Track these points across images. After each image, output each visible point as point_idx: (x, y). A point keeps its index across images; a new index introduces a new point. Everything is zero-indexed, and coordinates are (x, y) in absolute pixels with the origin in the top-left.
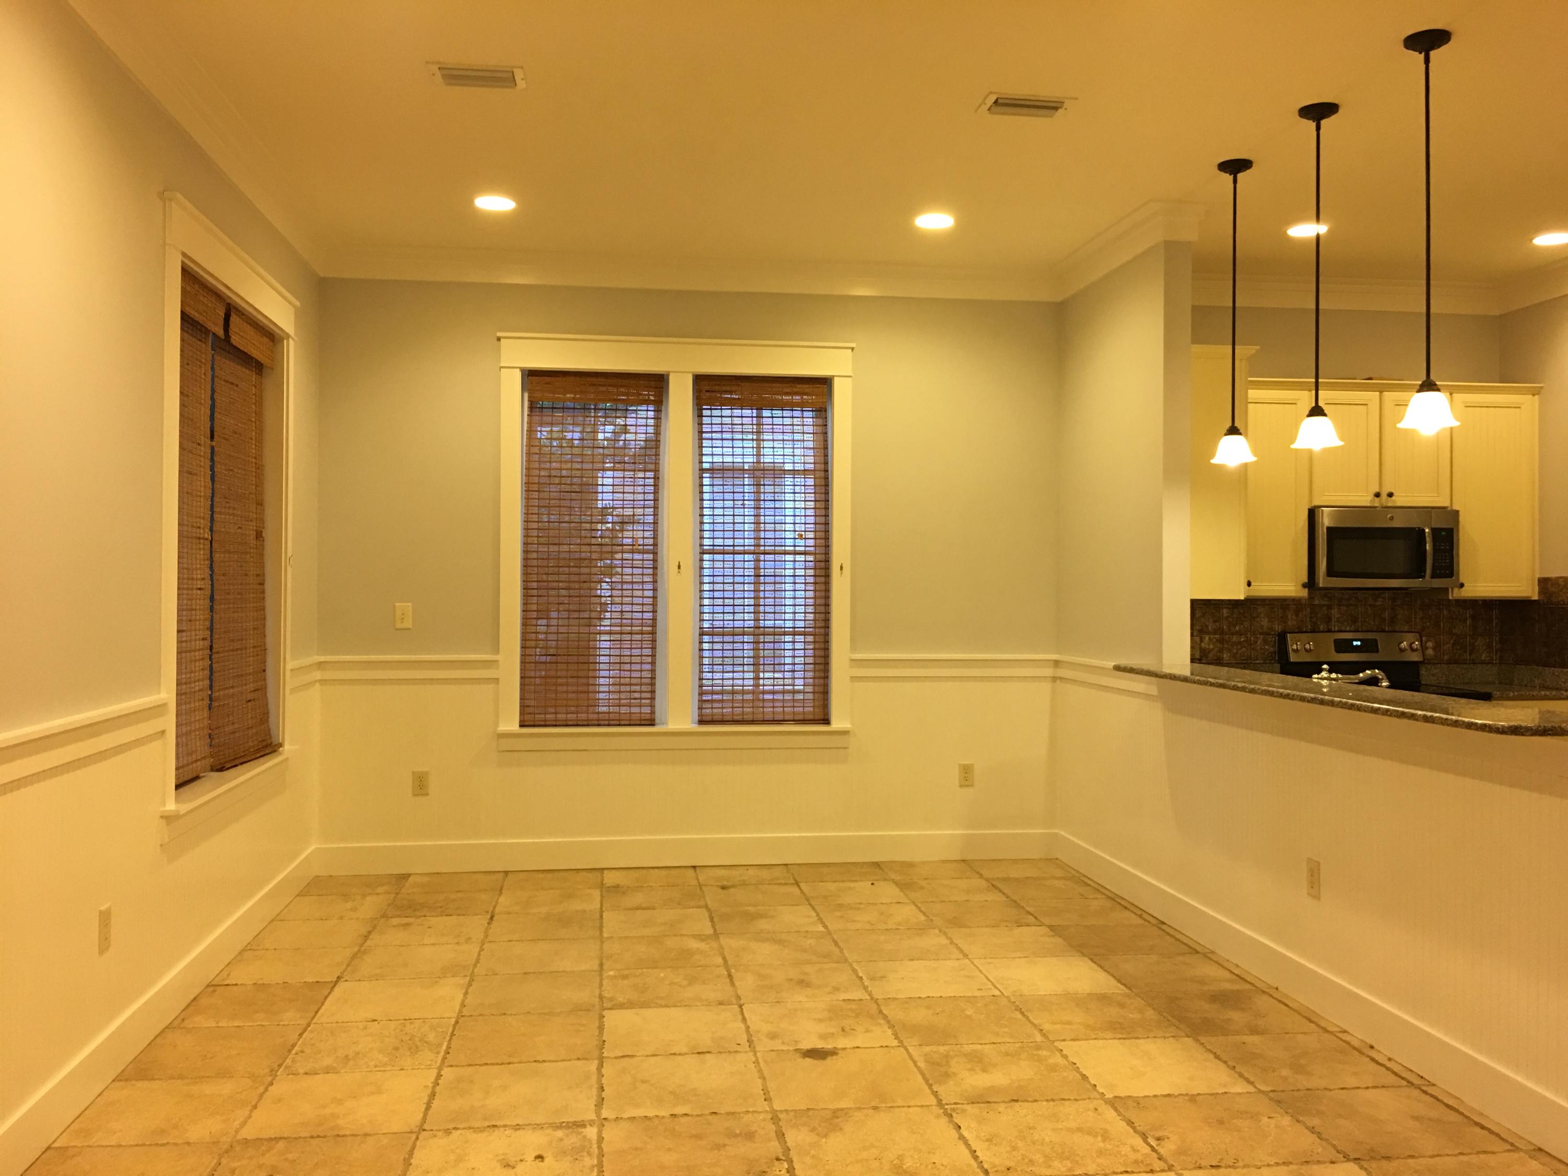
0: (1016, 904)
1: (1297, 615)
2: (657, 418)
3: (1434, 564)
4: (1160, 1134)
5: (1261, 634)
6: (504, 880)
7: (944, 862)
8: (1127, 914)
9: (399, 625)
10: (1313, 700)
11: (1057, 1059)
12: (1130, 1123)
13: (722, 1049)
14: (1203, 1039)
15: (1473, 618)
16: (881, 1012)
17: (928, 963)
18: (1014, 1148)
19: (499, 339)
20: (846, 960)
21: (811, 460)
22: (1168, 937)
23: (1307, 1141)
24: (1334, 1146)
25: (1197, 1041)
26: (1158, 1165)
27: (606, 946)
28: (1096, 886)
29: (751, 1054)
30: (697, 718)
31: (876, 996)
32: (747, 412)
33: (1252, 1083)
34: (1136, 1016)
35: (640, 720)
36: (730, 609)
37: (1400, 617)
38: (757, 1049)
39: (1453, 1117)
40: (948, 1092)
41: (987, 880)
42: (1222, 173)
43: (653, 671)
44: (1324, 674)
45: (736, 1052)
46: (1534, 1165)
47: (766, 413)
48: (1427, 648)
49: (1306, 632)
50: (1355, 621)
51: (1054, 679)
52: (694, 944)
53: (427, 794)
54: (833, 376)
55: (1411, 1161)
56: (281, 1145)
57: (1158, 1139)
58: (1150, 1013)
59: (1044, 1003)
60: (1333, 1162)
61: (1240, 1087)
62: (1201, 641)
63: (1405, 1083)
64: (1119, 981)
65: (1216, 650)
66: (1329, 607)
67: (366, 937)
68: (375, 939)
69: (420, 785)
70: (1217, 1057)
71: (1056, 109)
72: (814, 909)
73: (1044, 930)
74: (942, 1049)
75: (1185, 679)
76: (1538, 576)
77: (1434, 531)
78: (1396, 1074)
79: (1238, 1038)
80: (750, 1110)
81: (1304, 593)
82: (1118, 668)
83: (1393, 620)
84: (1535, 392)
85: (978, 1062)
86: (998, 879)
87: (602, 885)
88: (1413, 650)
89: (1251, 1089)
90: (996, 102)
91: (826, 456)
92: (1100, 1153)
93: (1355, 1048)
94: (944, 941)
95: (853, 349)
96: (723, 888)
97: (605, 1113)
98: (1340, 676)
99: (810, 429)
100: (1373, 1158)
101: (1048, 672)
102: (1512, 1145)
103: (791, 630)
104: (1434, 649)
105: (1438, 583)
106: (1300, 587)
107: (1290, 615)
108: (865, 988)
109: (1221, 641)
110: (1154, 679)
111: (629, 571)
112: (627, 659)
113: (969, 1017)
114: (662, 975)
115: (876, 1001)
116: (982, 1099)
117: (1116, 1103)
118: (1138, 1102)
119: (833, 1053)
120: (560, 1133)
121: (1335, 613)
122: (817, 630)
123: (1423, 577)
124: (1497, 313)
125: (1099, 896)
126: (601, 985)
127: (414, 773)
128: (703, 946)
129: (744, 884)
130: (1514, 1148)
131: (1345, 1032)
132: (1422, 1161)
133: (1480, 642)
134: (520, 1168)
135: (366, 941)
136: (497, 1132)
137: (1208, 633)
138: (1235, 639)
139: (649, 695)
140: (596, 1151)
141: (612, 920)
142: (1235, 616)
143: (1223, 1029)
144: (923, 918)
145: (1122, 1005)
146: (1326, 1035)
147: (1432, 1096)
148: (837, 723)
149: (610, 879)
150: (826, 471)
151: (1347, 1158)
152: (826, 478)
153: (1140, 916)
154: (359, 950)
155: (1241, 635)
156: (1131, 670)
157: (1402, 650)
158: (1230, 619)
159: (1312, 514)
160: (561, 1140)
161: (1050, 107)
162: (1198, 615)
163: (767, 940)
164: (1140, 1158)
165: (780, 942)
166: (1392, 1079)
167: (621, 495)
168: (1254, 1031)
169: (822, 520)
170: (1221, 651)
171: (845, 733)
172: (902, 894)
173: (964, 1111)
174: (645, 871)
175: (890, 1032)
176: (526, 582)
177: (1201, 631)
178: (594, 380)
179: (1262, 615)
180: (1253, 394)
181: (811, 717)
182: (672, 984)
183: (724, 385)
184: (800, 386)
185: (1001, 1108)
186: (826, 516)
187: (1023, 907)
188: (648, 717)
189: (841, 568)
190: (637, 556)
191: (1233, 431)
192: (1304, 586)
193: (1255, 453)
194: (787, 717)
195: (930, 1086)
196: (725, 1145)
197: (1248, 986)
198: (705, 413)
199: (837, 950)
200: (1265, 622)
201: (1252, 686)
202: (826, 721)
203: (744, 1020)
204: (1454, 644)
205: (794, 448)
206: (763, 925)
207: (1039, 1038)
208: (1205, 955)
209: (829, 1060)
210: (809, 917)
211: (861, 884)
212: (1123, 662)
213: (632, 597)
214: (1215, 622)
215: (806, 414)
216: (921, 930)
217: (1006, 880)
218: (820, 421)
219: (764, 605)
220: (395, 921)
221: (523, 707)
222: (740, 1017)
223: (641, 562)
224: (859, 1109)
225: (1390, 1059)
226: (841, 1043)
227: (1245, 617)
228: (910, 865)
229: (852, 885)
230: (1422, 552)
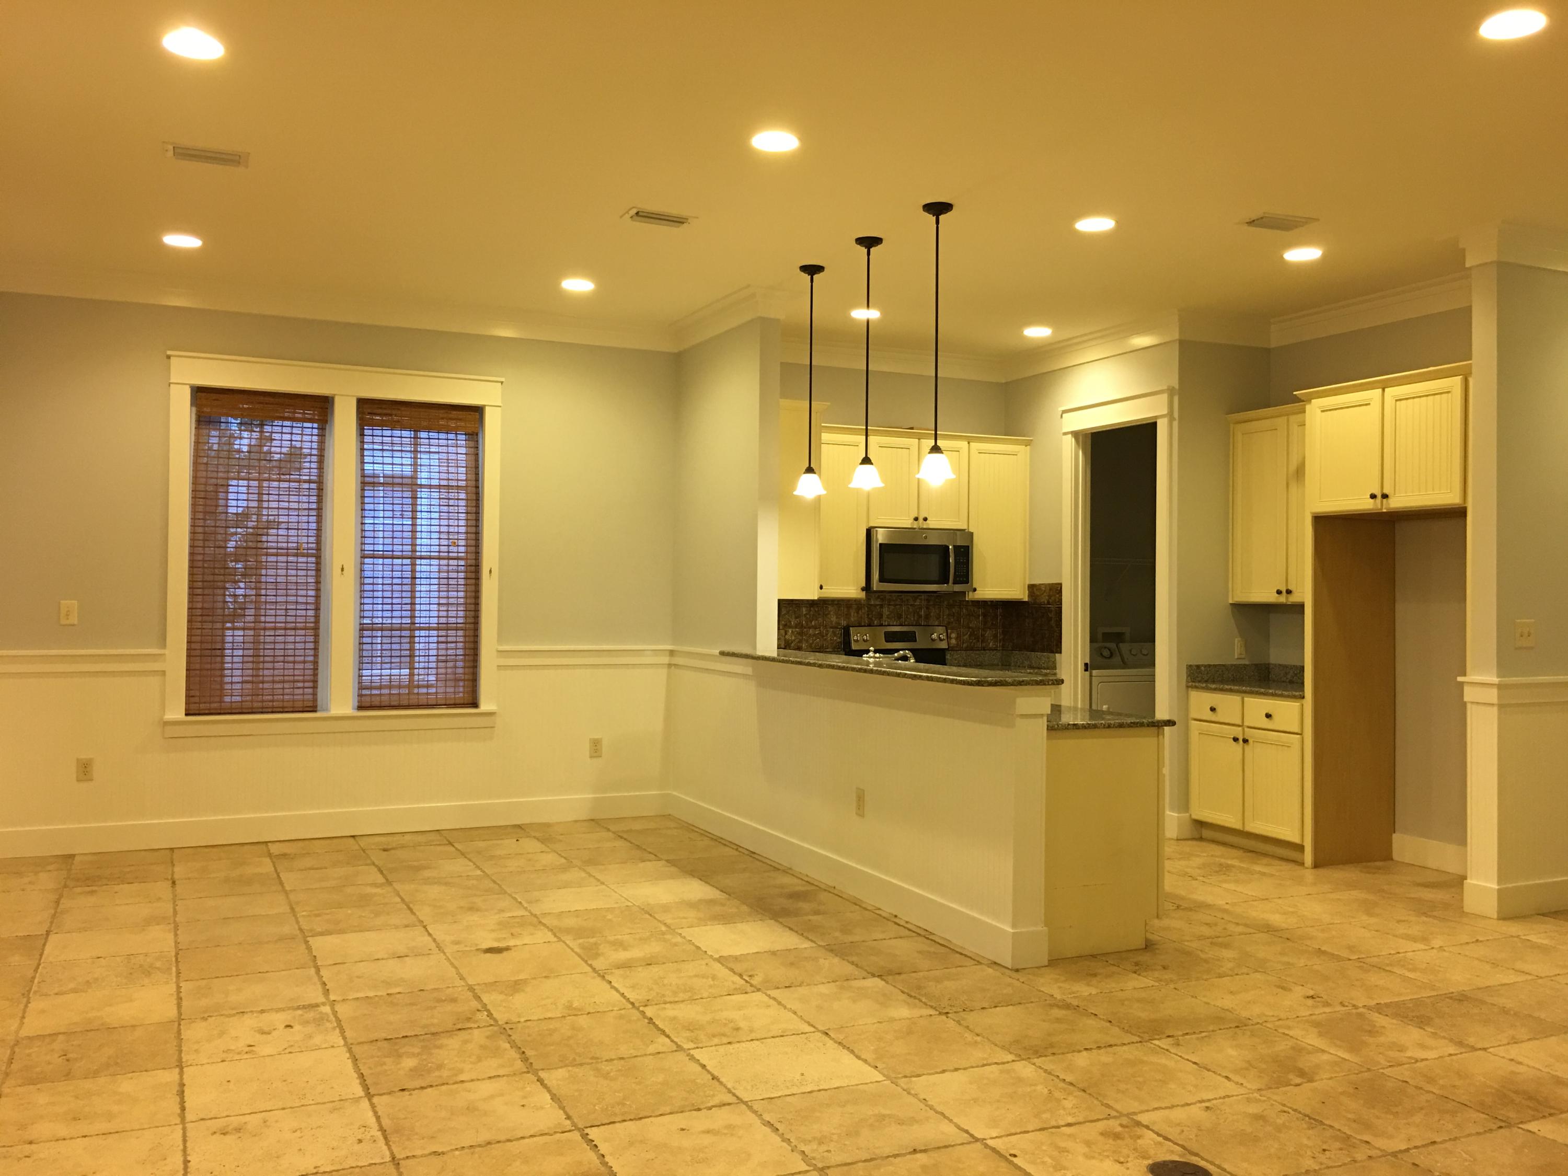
0: (638, 847)
1: (858, 613)
2: (322, 435)
3: (955, 573)
4: (750, 973)
5: (831, 628)
6: (172, 855)
7: (576, 821)
8: (727, 849)
9: (63, 622)
10: (860, 670)
11: (679, 939)
12: (732, 970)
13: (418, 953)
14: (781, 920)
15: (985, 615)
16: (540, 922)
17: (573, 889)
18: (651, 989)
19: (169, 357)
20: (505, 892)
21: (463, 477)
22: (758, 862)
23: (849, 969)
24: (866, 970)
25: (777, 921)
26: (749, 989)
27: (292, 897)
28: (702, 832)
29: (442, 954)
30: (356, 704)
31: (534, 913)
32: (406, 433)
33: (814, 942)
34: (734, 910)
35: (303, 707)
36: (389, 607)
37: (932, 614)
38: (446, 951)
39: (943, 950)
40: (599, 964)
41: (614, 833)
42: (803, 273)
43: (316, 663)
44: (871, 654)
45: (429, 954)
46: (990, 971)
47: (423, 435)
48: (951, 638)
49: (865, 626)
50: (900, 617)
51: (670, 665)
52: (370, 890)
53: (92, 780)
54: (485, 406)
55: (913, 975)
56: (61, 1037)
57: (750, 976)
58: (745, 908)
59: (666, 908)
60: (864, 978)
61: (807, 944)
62: (786, 634)
63: (914, 934)
64: (722, 891)
65: (797, 640)
66: (881, 606)
67: (57, 902)
68: (65, 903)
69: (85, 770)
70: (791, 929)
71: (683, 223)
72: (470, 860)
73: (663, 862)
74: (592, 940)
75: (773, 660)
76: (1028, 583)
77: (955, 547)
78: (910, 930)
79: (806, 918)
80: (450, 986)
81: (862, 595)
82: (723, 653)
83: (927, 617)
84: (1028, 443)
85: (620, 945)
86: (623, 831)
87: (270, 855)
88: (941, 640)
89: (814, 945)
90: (637, 213)
91: (477, 474)
92: (711, 986)
93: (884, 918)
94: (583, 875)
95: (502, 383)
96: (385, 850)
97: (332, 997)
98: (881, 655)
99: (463, 450)
100: (891, 975)
101: (666, 660)
102: (978, 962)
103: (445, 625)
104: (956, 639)
105: (958, 588)
106: (860, 590)
107: (853, 612)
108: (526, 909)
109: (801, 634)
110: (750, 661)
111: (294, 572)
112: (290, 652)
113: (610, 920)
114: (349, 912)
115: (535, 916)
116: (626, 966)
117: (721, 960)
118: (736, 959)
119: (507, 949)
120: (300, 1012)
121: (886, 611)
122: (467, 626)
123: (947, 583)
124: (1003, 381)
125: (706, 838)
126: (298, 922)
127: (78, 760)
128: (378, 890)
129: (403, 847)
130: (979, 963)
131: (879, 909)
132: (921, 974)
133: (988, 633)
134: (275, 1033)
135: (58, 905)
136: (246, 1016)
137: (790, 627)
138: (811, 631)
139: (311, 684)
140: (334, 1019)
141: (291, 880)
142: (812, 613)
143: (796, 913)
144: (563, 861)
145: (723, 905)
146: (867, 912)
147: (932, 940)
148: (485, 706)
149: (275, 849)
150: (477, 487)
151: (873, 975)
152: (477, 494)
153: (737, 850)
154: (56, 912)
155: (816, 628)
156: (733, 655)
157: (933, 640)
158: (808, 616)
159: (869, 532)
160: (302, 1015)
161: (679, 221)
162: (784, 612)
163: (436, 883)
164: (738, 987)
165: (446, 884)
166: (907, 933)
167: (287, 504)
168: (817, 913)
169: (473, 530)
170: (800, 641)
171: (491, 714)
172: (543, 846)
173: (612, 973)
174: (307, 842)
175: (550, 933)
176: (192, 582)
177: (785, 625)
178: (261, 398)
179: (832, 613)
180: (825, 437)
181: (462, 702)
182: (360, 917)
183: (385, 409)
184: (455, 412)
185: (640, 969)
186: (477, 526)
187: (645, 850)
188: (310, 704)
189: (490, 571)
190: (301, 559)
191: (810, 470)
192: (863, 589)
193: (826, 488)
194: (439, 702)
195: (586, 962)
196: (436, 1007)
197: (813, 888)
198: (366, 432)
199: (497, 887)
200: (834, 619)
201: (820, 662)
202: (475, 705)
203: (430, 935)
204: (970, 636)
205: (448, 466)
206: (427, 873)
207: (664, 928)
208: (784, 871)
209: (505, 954)
210: (468, 866)
211: (506, 841)
212: (726, 649)
213: (297, 596)
214: (796, 618)
215: (459, 437)
216: (564, 869)
217: (630, 831)
218: (472, 444)
219: (420, 604)
220: (79, 890)
221: (188, 696)
222: (426, 933)
223: (305, 565)
224: (535, 978)
225: (907, 922)
226: (511, 943)
227: (819, 614)
228: (548, 825)
229: (499, 842)
230: (947, 563)
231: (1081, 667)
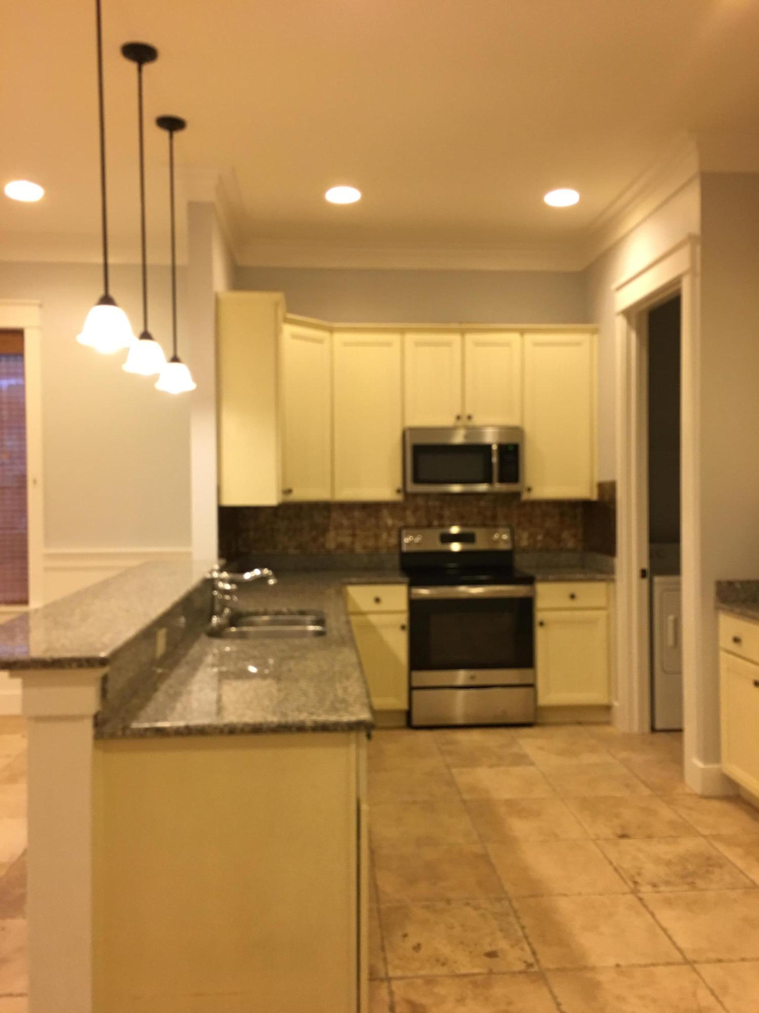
3: (500, 471)
37: (499, 514)
48: (521, 539)
50: (462, 517)
54: (25, 328)
76: (596, 481)
77: (500, 445)
81: (399, 497)
84: (594, 331)
88: (504, 541)
95: (40, 305)
104: (528, 539)
106: (395, 492)
109: (353, 535)
123: (491, 482)
133: (566, 533)
148: (34, 604)
155: (370, 530)
157: (494, 541)
159: (404, 433)
181: (15, 599)
189: (35, 482)
192: (399, 491)
202: (25, 601)
204: (544, 536)
230: (490, 464)
231: (635, 574)
